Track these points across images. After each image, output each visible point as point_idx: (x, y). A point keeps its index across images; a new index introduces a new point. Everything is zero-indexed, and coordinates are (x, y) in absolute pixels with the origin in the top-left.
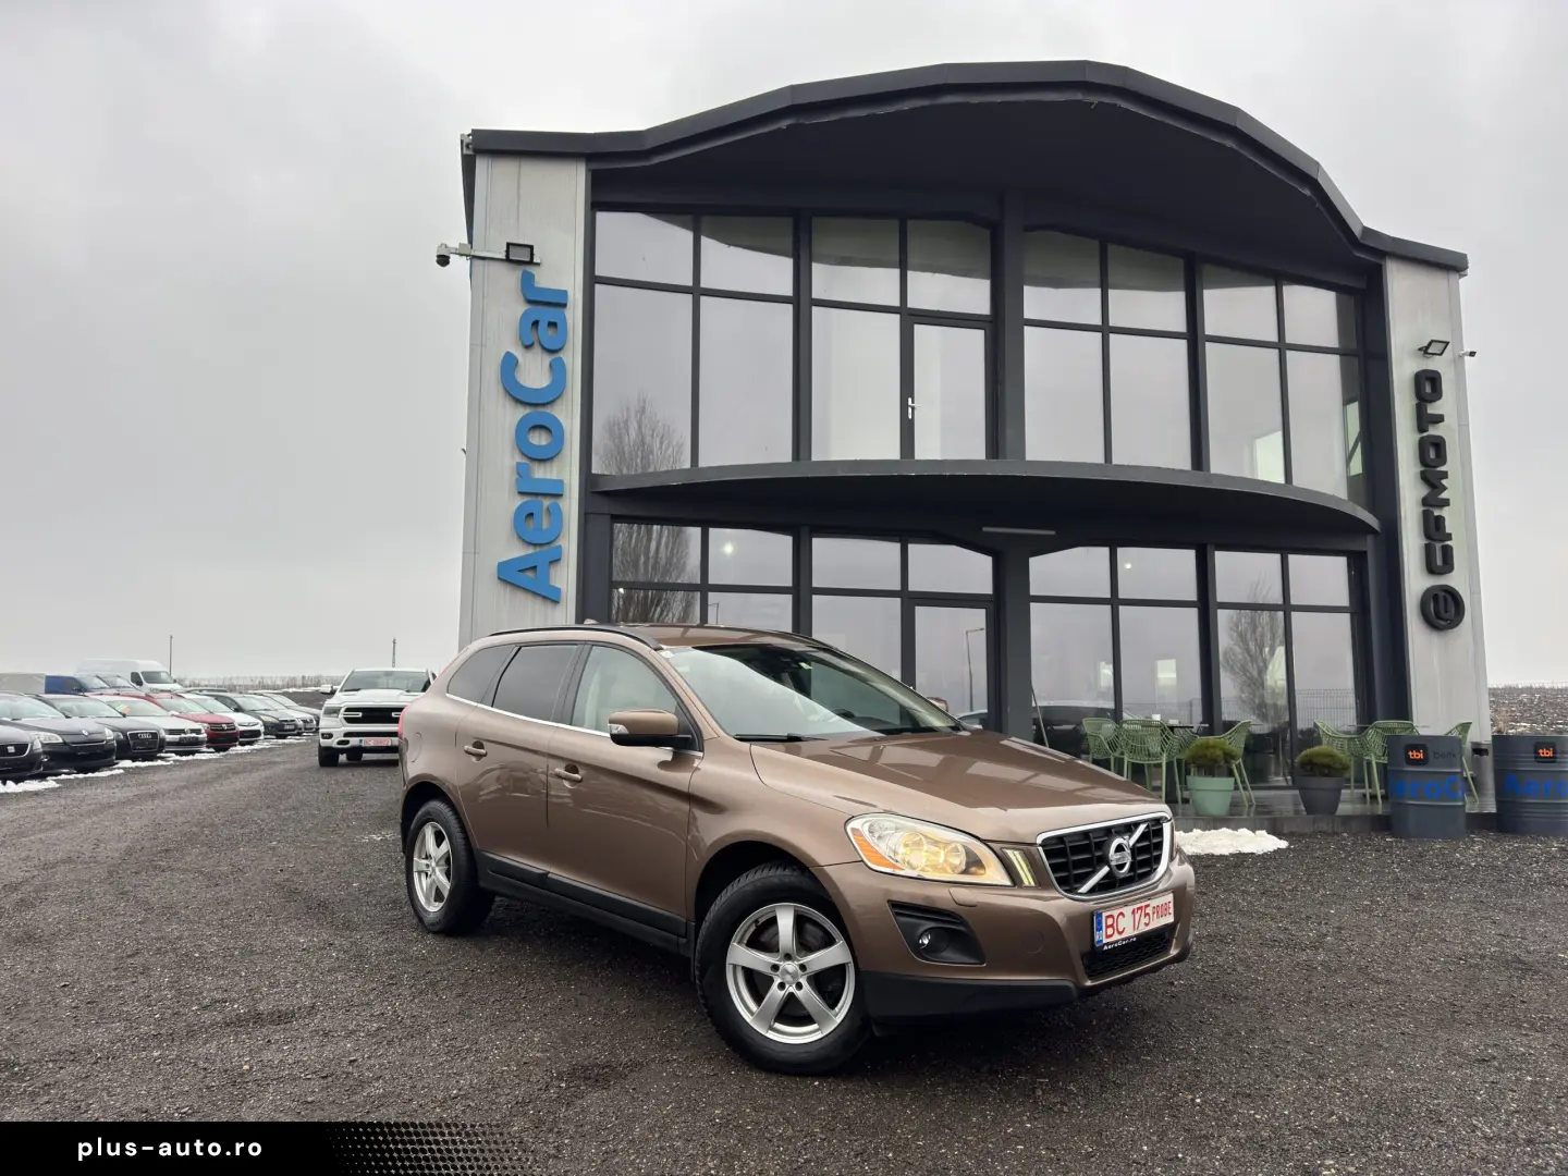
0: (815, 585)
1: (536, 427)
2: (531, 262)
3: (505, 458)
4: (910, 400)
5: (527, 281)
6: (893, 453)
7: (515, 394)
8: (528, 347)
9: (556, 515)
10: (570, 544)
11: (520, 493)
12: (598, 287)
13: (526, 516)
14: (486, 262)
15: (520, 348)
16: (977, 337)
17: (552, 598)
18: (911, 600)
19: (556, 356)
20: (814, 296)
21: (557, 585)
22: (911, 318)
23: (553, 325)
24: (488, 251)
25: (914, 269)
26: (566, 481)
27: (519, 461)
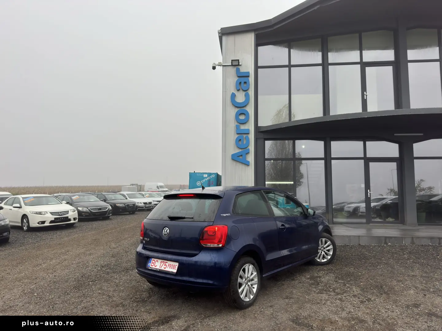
0: (332, 157)
1: (241, 114)
2: (239, 65)
3: (232, 124)
4: (365, 92)
5: (238, 70)
6: (360, 110)
7: (235, 105)
8: (238, 90)
9: (248, 140)
10: (252, 148)
11: (238, 134)
12: (259, 70)
13: (239, 140)
14: (226, 67)
15: (237, 91)
16: (390, 69)
17: (247, 164)
18: (367, 160)
19: (246, 92)
20: (329, 62)
21: (249, 161)
22: (364, 65)
23: (245, 83)
24: (226, 63)
25: (364, 50)
26: (250, 129)
27: (236, 124)
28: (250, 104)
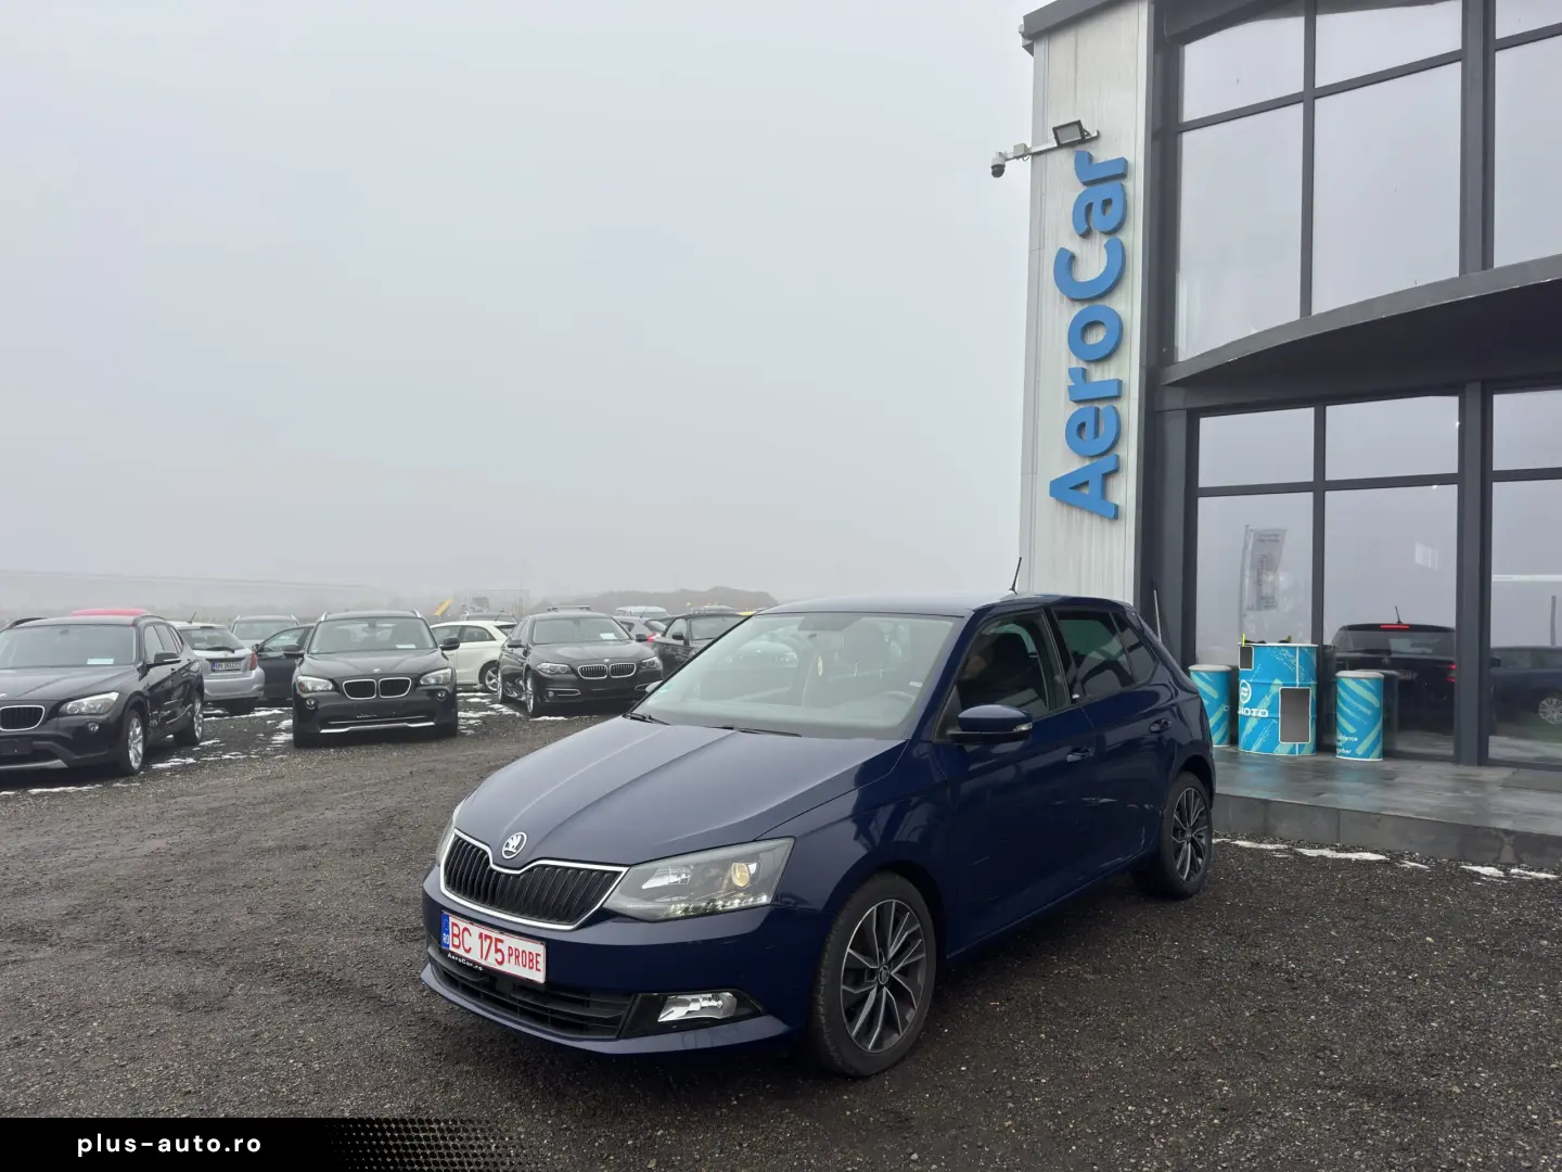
1: (1093, 324)
3: (1061, 361)
5: (1084, 163)
8: (1085, 236)
10: (1130, 452)
12: (1185, 134)
14: (1043, 156)
15: (1078, 238)
19: (1112, 237)
21: (1117, 503)
24: (1043, 144)
26: (1124, 377)
27: (1074, 365)
28: (1127, 283)
